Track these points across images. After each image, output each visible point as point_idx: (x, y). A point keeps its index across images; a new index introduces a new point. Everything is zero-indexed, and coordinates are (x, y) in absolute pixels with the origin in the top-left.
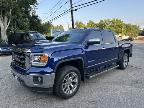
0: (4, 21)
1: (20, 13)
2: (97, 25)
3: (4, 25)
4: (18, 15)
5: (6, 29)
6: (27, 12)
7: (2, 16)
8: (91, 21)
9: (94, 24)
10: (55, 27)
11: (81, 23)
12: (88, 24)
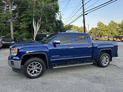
0: (37, 26)
1: (46, 20)
2: (119, 25)
3: (36, 29)
4: (45, 21)
5: (37, 31)
6: (54, 18)
7: (36, 22)
8: (112, 22)
9: (116, 24)
10: (79, 28)
11: (102, 23)
12: (109, 24)
